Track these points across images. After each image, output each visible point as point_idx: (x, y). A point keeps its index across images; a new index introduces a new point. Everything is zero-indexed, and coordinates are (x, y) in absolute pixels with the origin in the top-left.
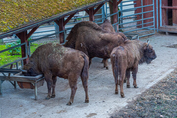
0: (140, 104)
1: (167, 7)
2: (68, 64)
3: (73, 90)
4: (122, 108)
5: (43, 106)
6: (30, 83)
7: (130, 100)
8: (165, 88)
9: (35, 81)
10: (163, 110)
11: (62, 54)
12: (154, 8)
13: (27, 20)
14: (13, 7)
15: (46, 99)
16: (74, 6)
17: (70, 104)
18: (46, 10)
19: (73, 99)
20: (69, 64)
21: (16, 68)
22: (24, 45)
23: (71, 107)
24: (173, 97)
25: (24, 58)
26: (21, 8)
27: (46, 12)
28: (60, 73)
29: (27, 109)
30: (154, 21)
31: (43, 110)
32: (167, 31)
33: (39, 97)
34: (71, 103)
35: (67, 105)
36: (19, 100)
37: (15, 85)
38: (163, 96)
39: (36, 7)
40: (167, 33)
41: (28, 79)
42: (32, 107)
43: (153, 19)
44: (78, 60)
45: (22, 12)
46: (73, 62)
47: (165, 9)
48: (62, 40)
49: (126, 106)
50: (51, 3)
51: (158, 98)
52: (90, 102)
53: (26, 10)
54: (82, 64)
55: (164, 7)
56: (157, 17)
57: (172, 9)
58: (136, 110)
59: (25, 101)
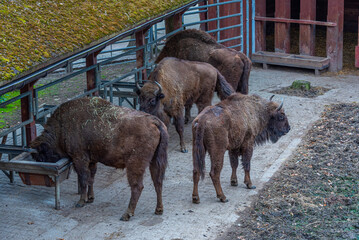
0: (263, 216)
1: (265, 19)
2: (127, 140)
3: (136, 190)
4: (230, 226)
5: (73, 223)
6: (46, 176)
7: (242, 209)
8: (299, 180)
9: (56, 172)
10: (309, 231)
11: (112, 120)
12: (242, 20)
13: (46, 54)
14: (17, 25)
15: (77, 206)
16: (127, 22)
17: (127, 218)
18: (77, 32)
19: (134, 208)
20: (129, 141)
21: (12, 143)
22: (27, 97)
23: (130, 224)
24: (319, 201)
25: (27, 122)
26: (32, 27)
27: (79, 36)
28: (108, 157)
29: (45, 231)
30: (242, 44)
31: (75, 231)
32: (265, 61)
33: (62, 203)
34: (129, 217)
35: (121, 219)
36: (25, 210)
37: (10, 176)
38: (301, 199)
39: (60, 25)
40: (265, 66)
41: (43, 168)
42: (54, 225)
43: (240, 39)
44: (148, 133)
45: (35, 37)
46: (139, 137)
47: (261, 22)
48: (91, 83)
49: (237, 222)
50: (86, 17)
51: (292, 203)
52: (164, 213)
53: (43, 33)
54: (157, 141)
55: (259, 17)
56: (248, 36)
57: (273, 23)
58: (258, 230)
59: (36, 212)
